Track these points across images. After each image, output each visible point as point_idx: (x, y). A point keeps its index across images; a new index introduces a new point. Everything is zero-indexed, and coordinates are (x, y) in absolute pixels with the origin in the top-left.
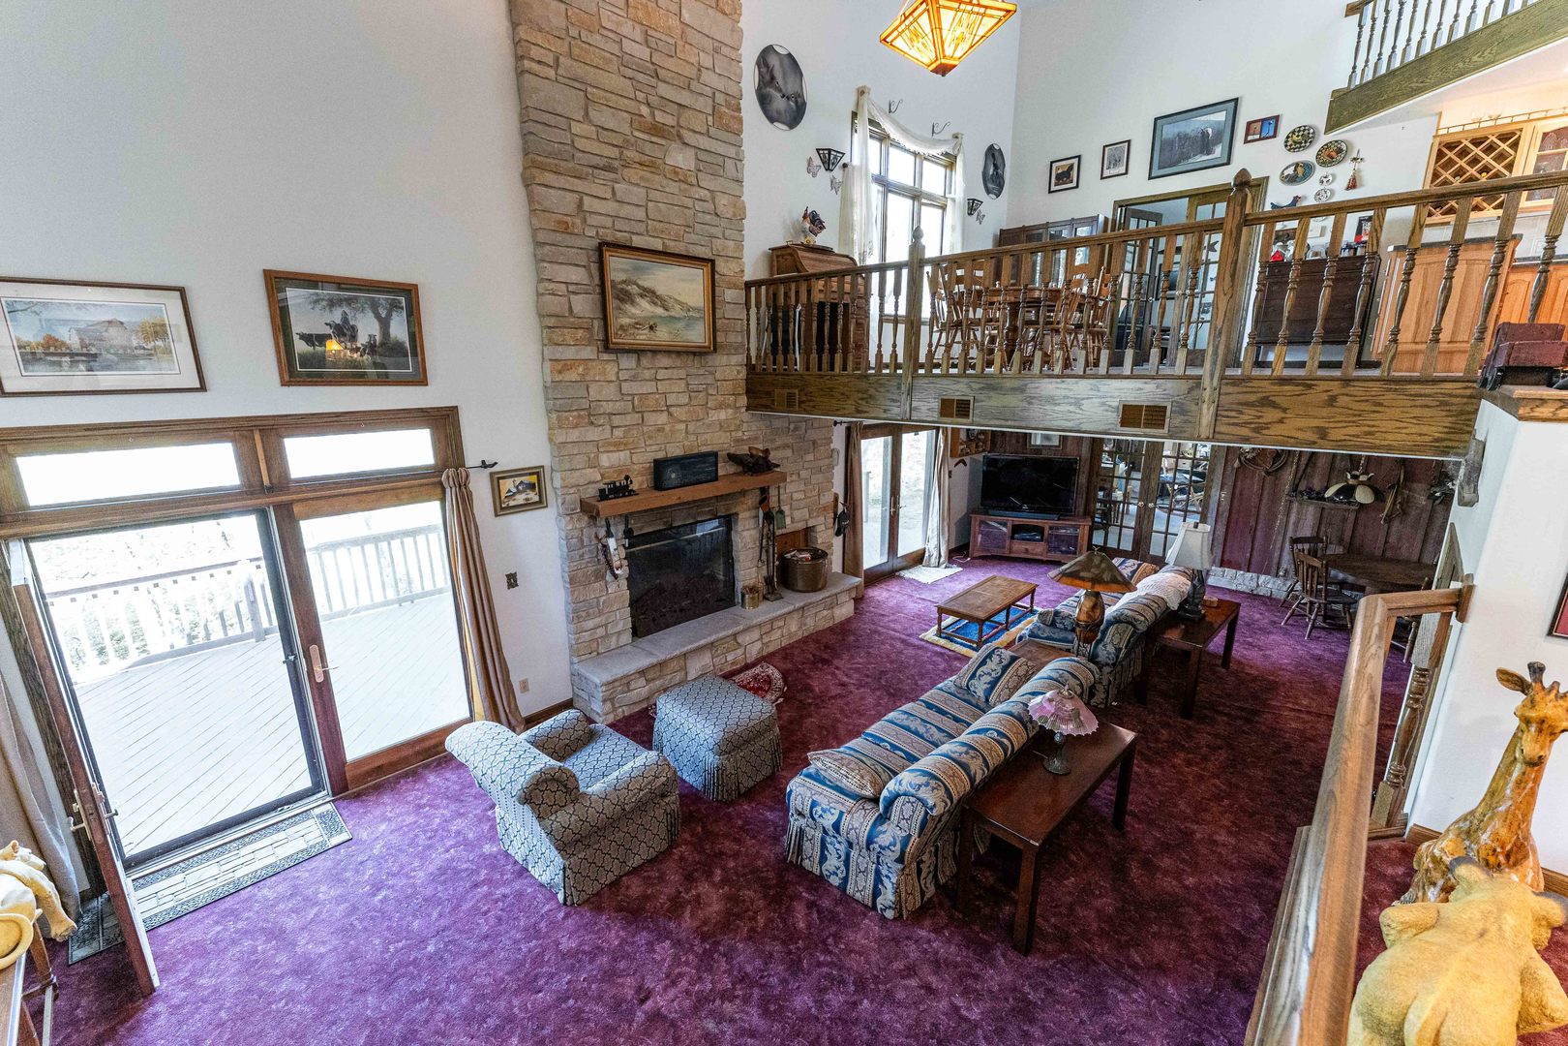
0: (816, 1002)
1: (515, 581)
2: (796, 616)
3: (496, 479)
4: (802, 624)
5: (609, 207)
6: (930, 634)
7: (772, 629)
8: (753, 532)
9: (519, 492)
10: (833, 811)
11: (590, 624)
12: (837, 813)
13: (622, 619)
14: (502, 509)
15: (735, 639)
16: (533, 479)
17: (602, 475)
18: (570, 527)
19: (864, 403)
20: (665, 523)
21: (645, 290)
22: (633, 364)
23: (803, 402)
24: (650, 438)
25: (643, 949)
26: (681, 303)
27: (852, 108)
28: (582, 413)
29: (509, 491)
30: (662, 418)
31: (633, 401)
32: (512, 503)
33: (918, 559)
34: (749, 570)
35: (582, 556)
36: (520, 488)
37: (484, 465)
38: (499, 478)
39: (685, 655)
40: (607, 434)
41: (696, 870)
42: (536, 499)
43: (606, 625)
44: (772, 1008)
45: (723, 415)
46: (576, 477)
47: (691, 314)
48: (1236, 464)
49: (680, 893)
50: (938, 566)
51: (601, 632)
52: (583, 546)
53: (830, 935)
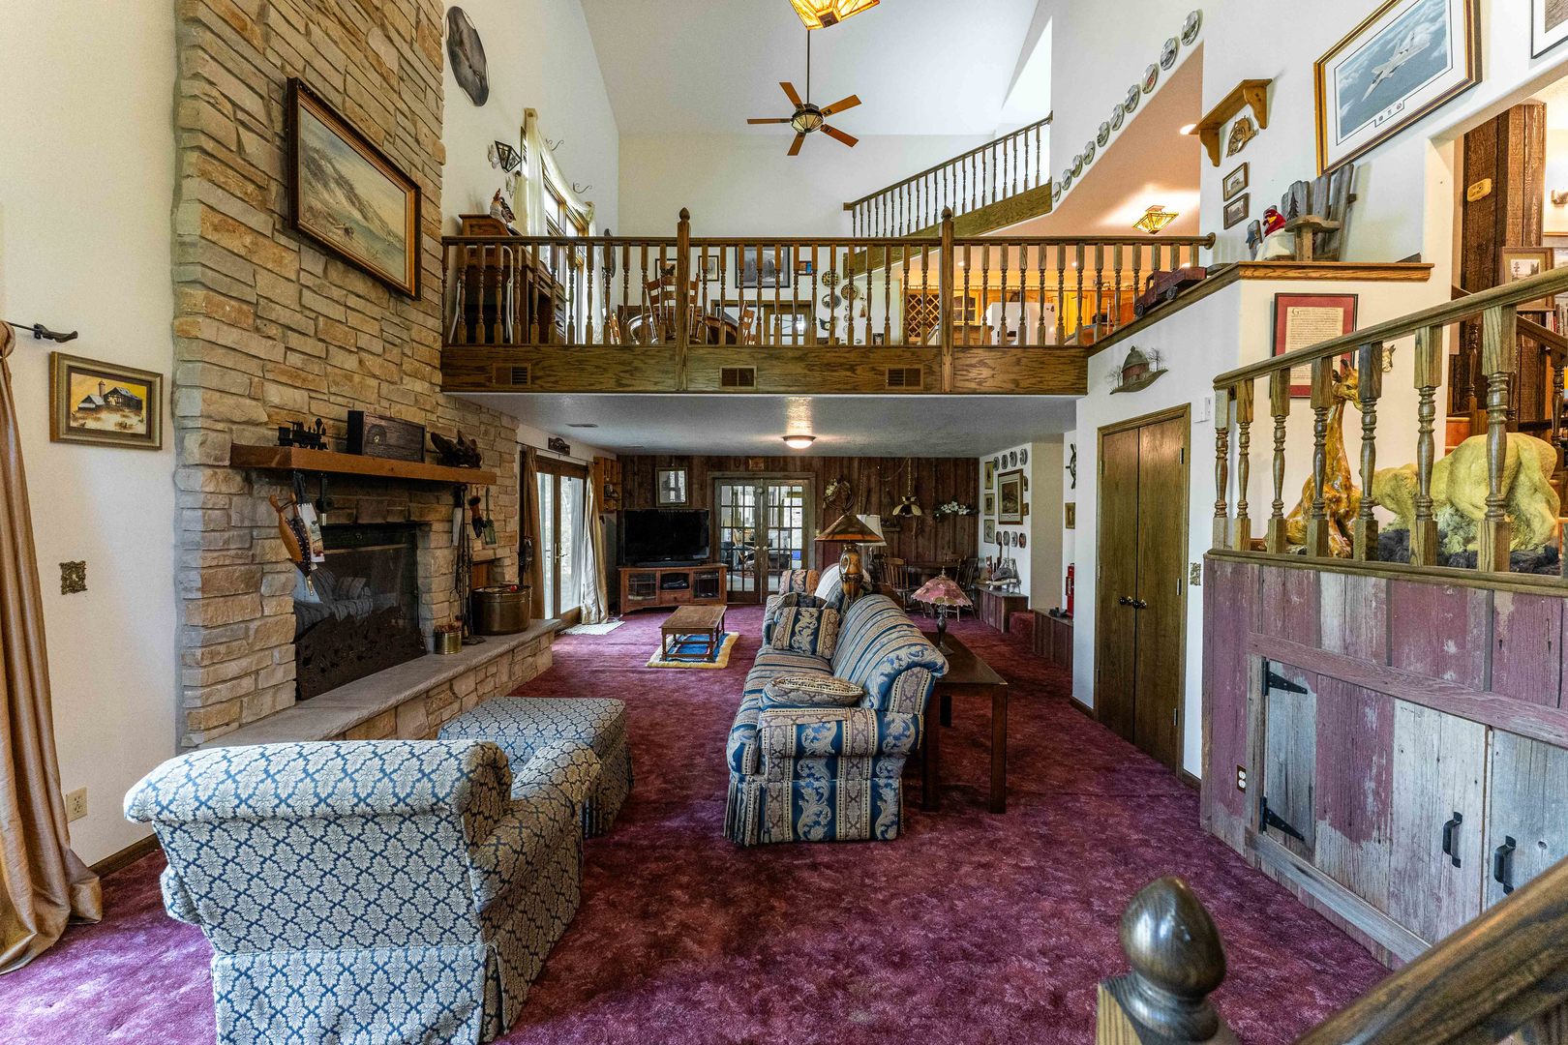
0: (923, 928)
1: (82, 578)
2: (506, 661)
3: (62, 370)
4: (511, 674)
5: (299, 42)
6: (655, 659)
7: (487, 677)
8: (446, 552)
9: (108, 407)
10: (828, 725)
11: (232, 668)
12: (834, 726)
13: (282, 666)
14: (70, 429)
15: (451, 688)
16: (139, 392)
17: (269, 416)
18: (210, 488)
19: (627, 375)
20: (349, 515)
21: (341, 177)
22: (319, 270)
23: (538, 378)
24: (337, 384)
25: (678, 1012)
26: (381, 220)
27: (522, 124)
28: (245, 307)
29: (88, 400)
30: (351, 363)
31: (316, 319)
32: (91, 424)
33: (576, 618)
34: (439, 606)
35: (227, 542)
36: (112, 400)
37: (39, 332)
38: (71, 369)
39: (395, 709)
40: (277, 354)
41: (647, 905)
42: (141, 429)
43: (257, 672)
44: (896, 959)
45: (419, 386)
46: (226, 406)
47: (391, 239)
48: (824, 506)
49: (655, 933)
50: (599, 623)
51: (247, 684)
52: (230, 528)
53: (862, 877)
